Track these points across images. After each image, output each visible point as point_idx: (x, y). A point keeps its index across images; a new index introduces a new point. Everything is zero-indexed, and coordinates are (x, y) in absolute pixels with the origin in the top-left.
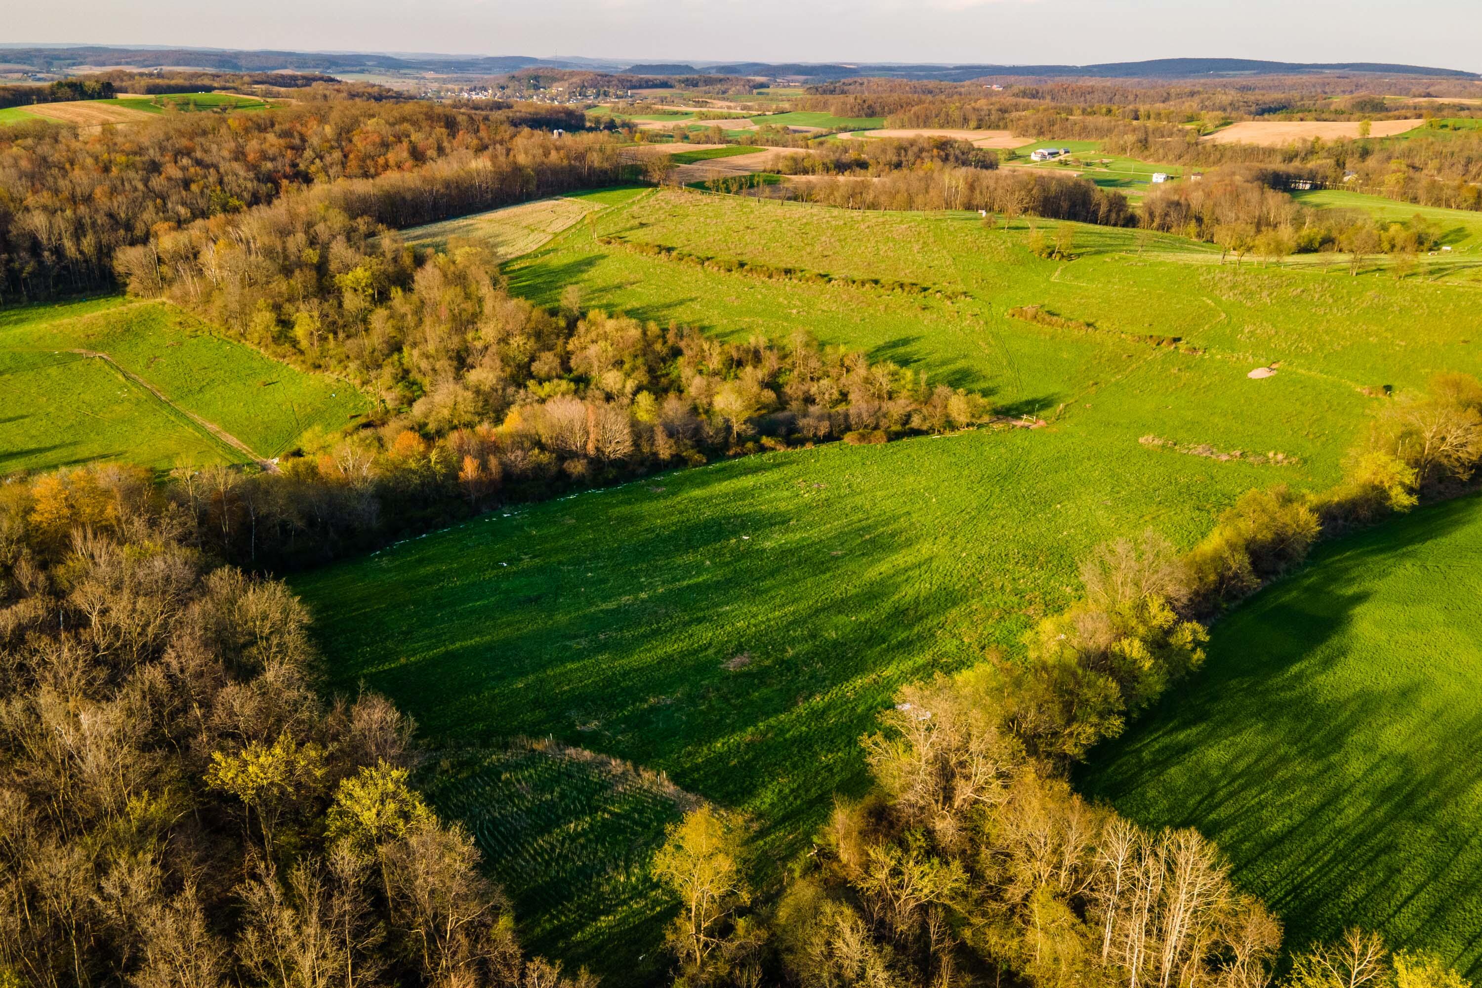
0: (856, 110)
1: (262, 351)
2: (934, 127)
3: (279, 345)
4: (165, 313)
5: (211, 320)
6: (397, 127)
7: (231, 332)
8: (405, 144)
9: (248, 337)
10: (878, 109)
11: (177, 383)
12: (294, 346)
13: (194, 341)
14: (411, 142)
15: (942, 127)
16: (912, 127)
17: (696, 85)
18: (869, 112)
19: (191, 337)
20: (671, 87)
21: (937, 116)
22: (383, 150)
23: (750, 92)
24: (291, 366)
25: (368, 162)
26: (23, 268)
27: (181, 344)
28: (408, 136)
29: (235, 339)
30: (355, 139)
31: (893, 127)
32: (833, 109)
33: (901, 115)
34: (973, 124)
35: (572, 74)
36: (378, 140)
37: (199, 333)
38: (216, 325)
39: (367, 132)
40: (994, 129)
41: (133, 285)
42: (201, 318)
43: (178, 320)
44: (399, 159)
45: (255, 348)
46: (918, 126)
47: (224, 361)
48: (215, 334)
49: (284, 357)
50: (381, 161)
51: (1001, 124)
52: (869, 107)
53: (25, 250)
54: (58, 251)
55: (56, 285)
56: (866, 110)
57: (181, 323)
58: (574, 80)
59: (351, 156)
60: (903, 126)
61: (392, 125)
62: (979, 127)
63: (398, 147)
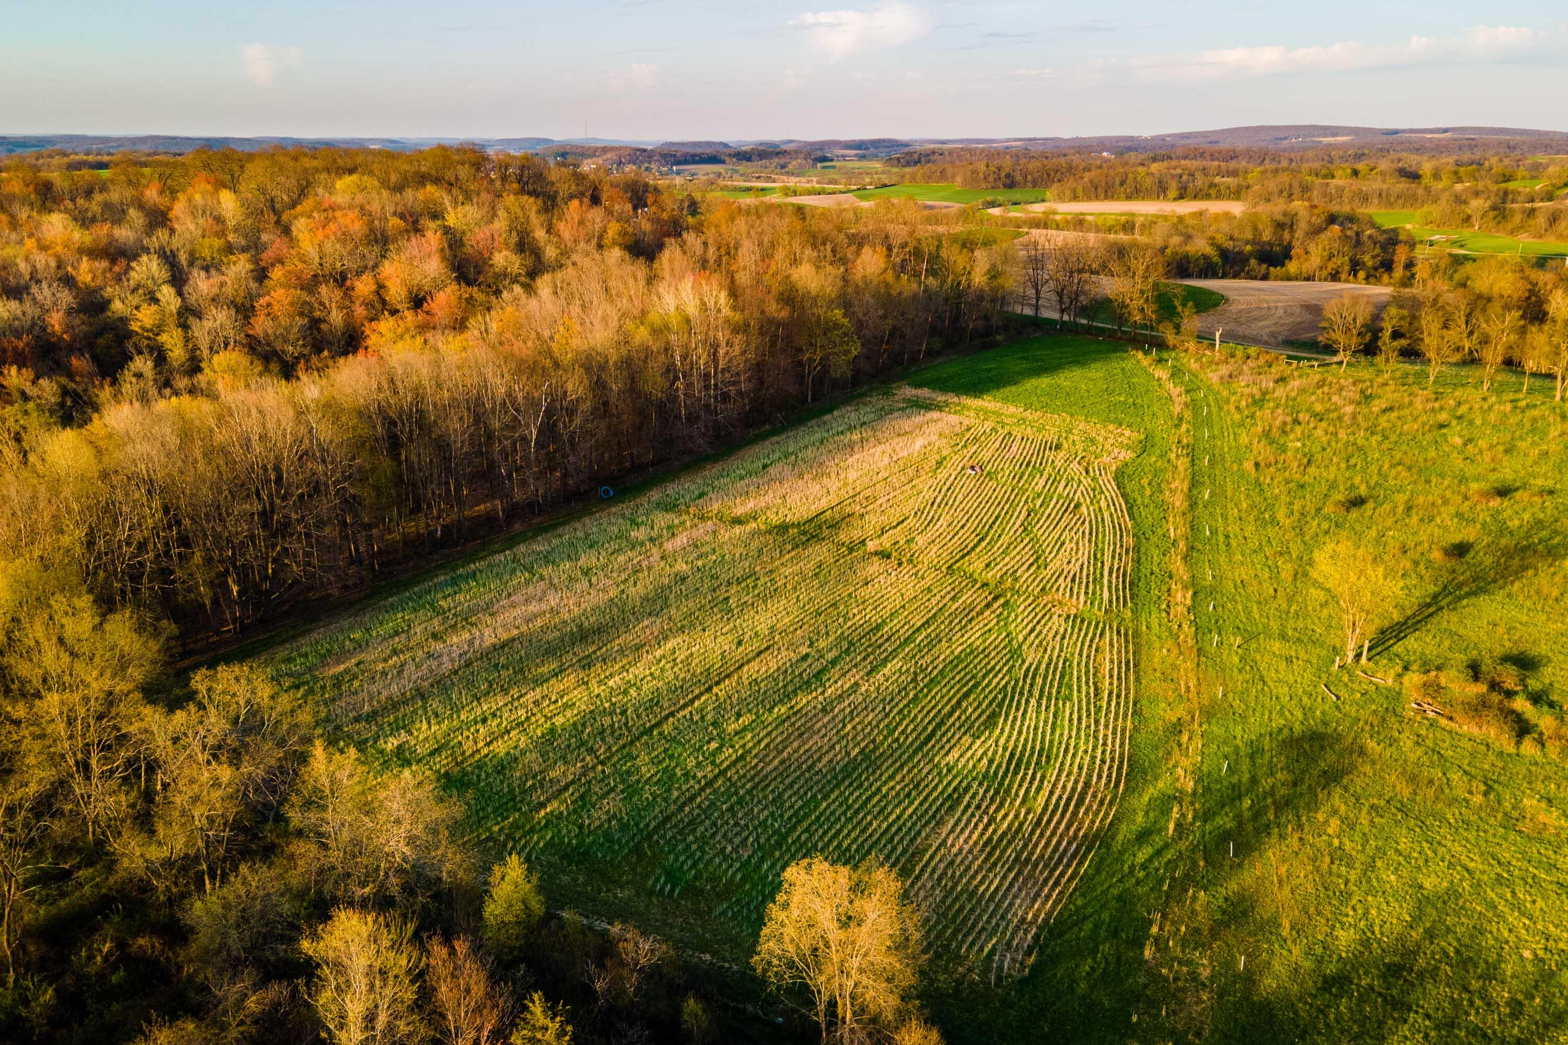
0: (991, 179)
2: (1118, 199)
6: (409, 193)
8: (433, 238)
10: (1019, 178)
14: (447, 230)
15: (1129, 198)
16: (1089, 199)
17: (749, 159)
18: (1008, 182)
20: (723, 162)
21: (1122, 184)
22: (372, 255)
23: (814, 166)
25: (326, 292)
28: (436, 216)
30: (300, 227)
31: (1060, 198)
32: (959, 179)
33: (1070, 183)
34: (1173, 193)
35: (605, 150)
36: (357, 227)
39: (333, 208)
40: (1202, 199)
44: (417, 279)
46: (1097, 198)
50: (364, 287)
51: (1213, 192)
52: (1008, 176)
56: (1003, 179)
58: (609, 155)
59: (277, 274)
60: (1075, 198)
61: (399, 188)
62: (1181, 197)
63: (412, 246)
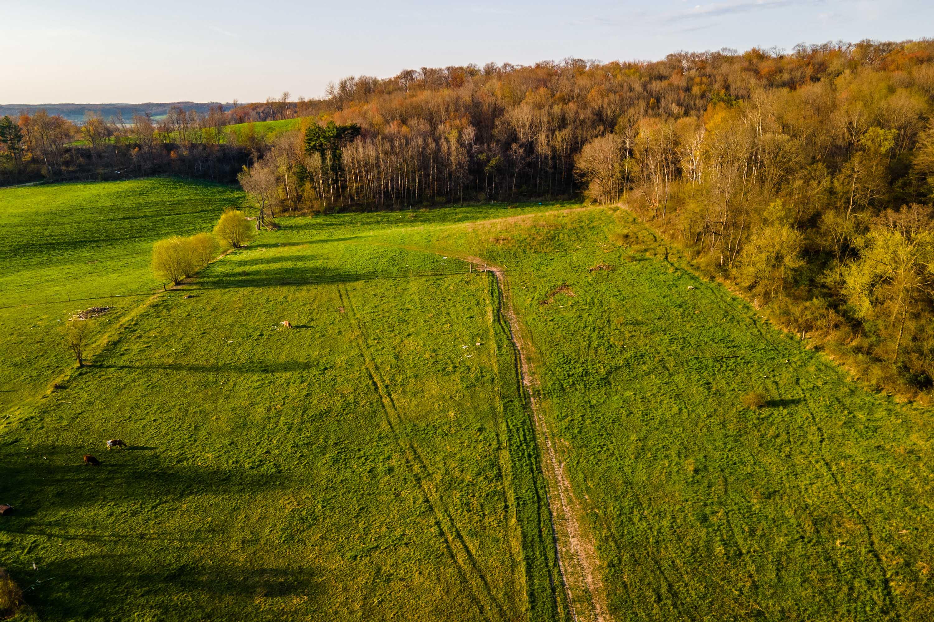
1: (755, 305)
3: (796, 299)
4: (613, 222)
5: (673, 237)
7: (702, 260)
9: (734, 272)
11: (569, 348)
12: (834, 306)
13: (636, 266)
19: (633, 259)
24: (827, 357)
26: (489, 161)
27: (614, 270)
29: (707, 273)
37: (648, 254)
38: (678, 245)
41: (595, 189)
42: (658, 233)
43: (625, 231)
45: (740, 295)
47: (675, 312)
48: (673, 259)
49: (808, 328)
53: (498, 141)
54: (530, 147)
55: (518, 186)
57: (627, 236)
